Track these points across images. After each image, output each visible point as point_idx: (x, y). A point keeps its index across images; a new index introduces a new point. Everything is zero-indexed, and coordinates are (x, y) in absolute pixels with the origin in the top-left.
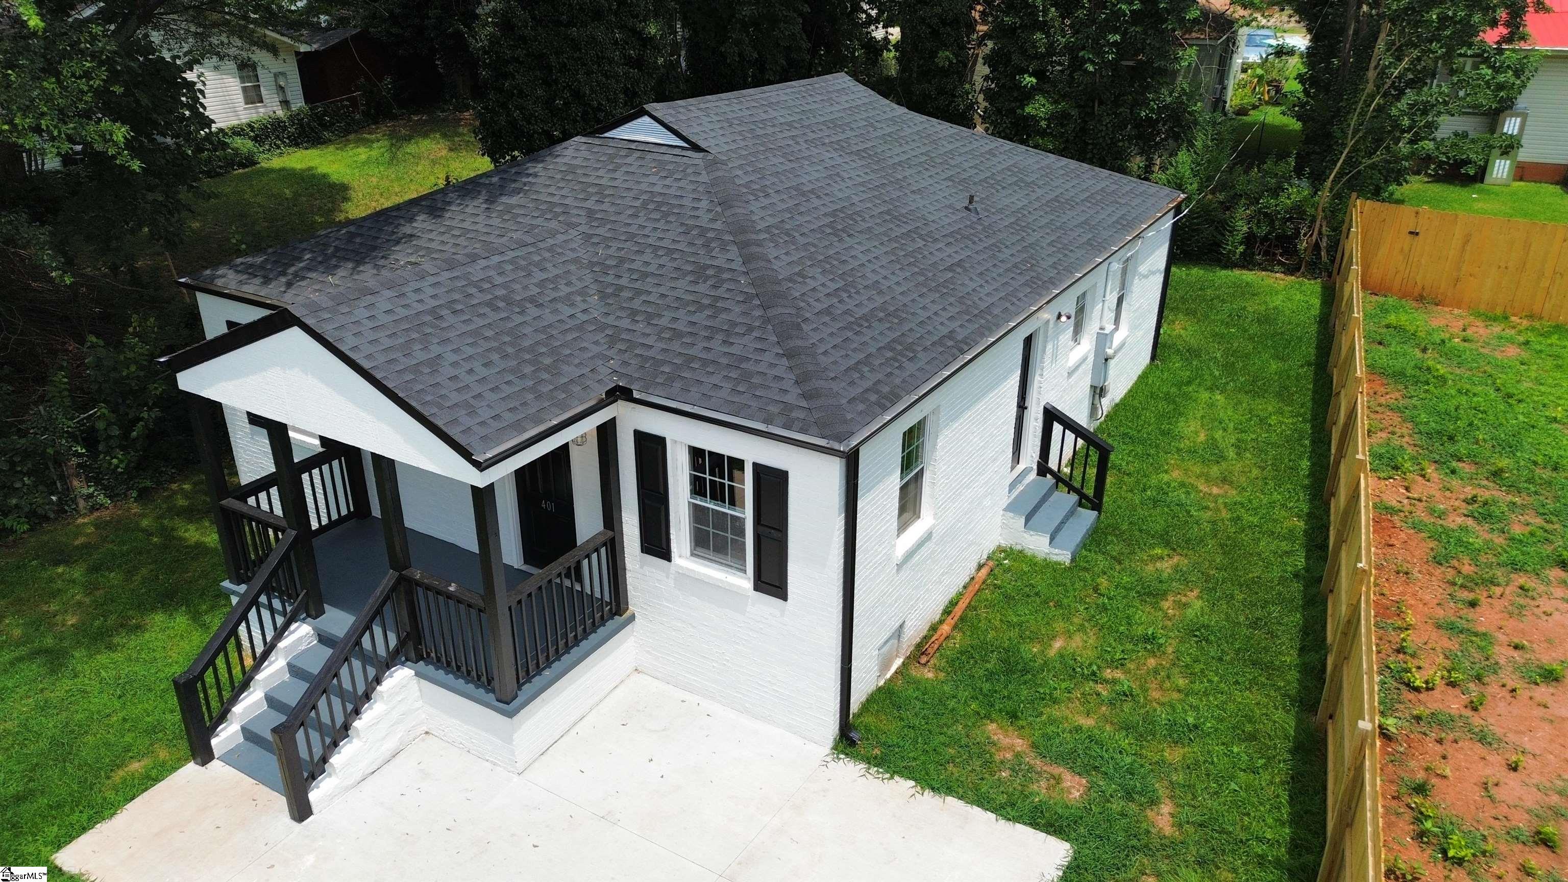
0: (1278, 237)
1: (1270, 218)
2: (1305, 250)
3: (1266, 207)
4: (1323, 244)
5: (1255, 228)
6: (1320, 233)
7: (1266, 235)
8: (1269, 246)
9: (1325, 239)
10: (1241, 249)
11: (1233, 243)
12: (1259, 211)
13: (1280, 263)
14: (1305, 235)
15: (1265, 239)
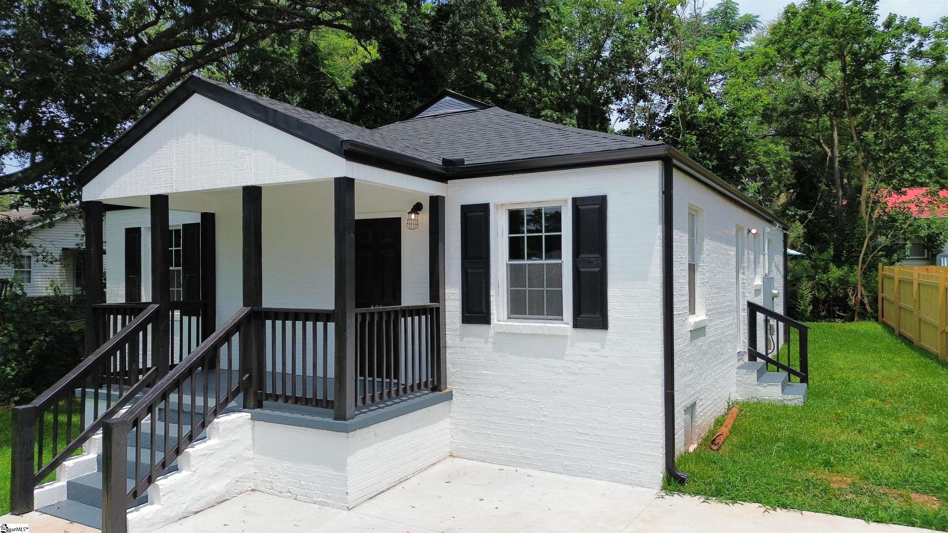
0: (833, 299)
1: (826, 288)
2: (855, 304)
3: (820, 280)
4: (866, 301)
5: (817, 294)
6: (862, 295)
7: (825, 298)
8: (829, 306)
9: (866, 299)
10: (810, 308)
11: (804, 304)
12: (817, 284)
13: (840, 317)
14: (852, 295)
15: (825, 301)
